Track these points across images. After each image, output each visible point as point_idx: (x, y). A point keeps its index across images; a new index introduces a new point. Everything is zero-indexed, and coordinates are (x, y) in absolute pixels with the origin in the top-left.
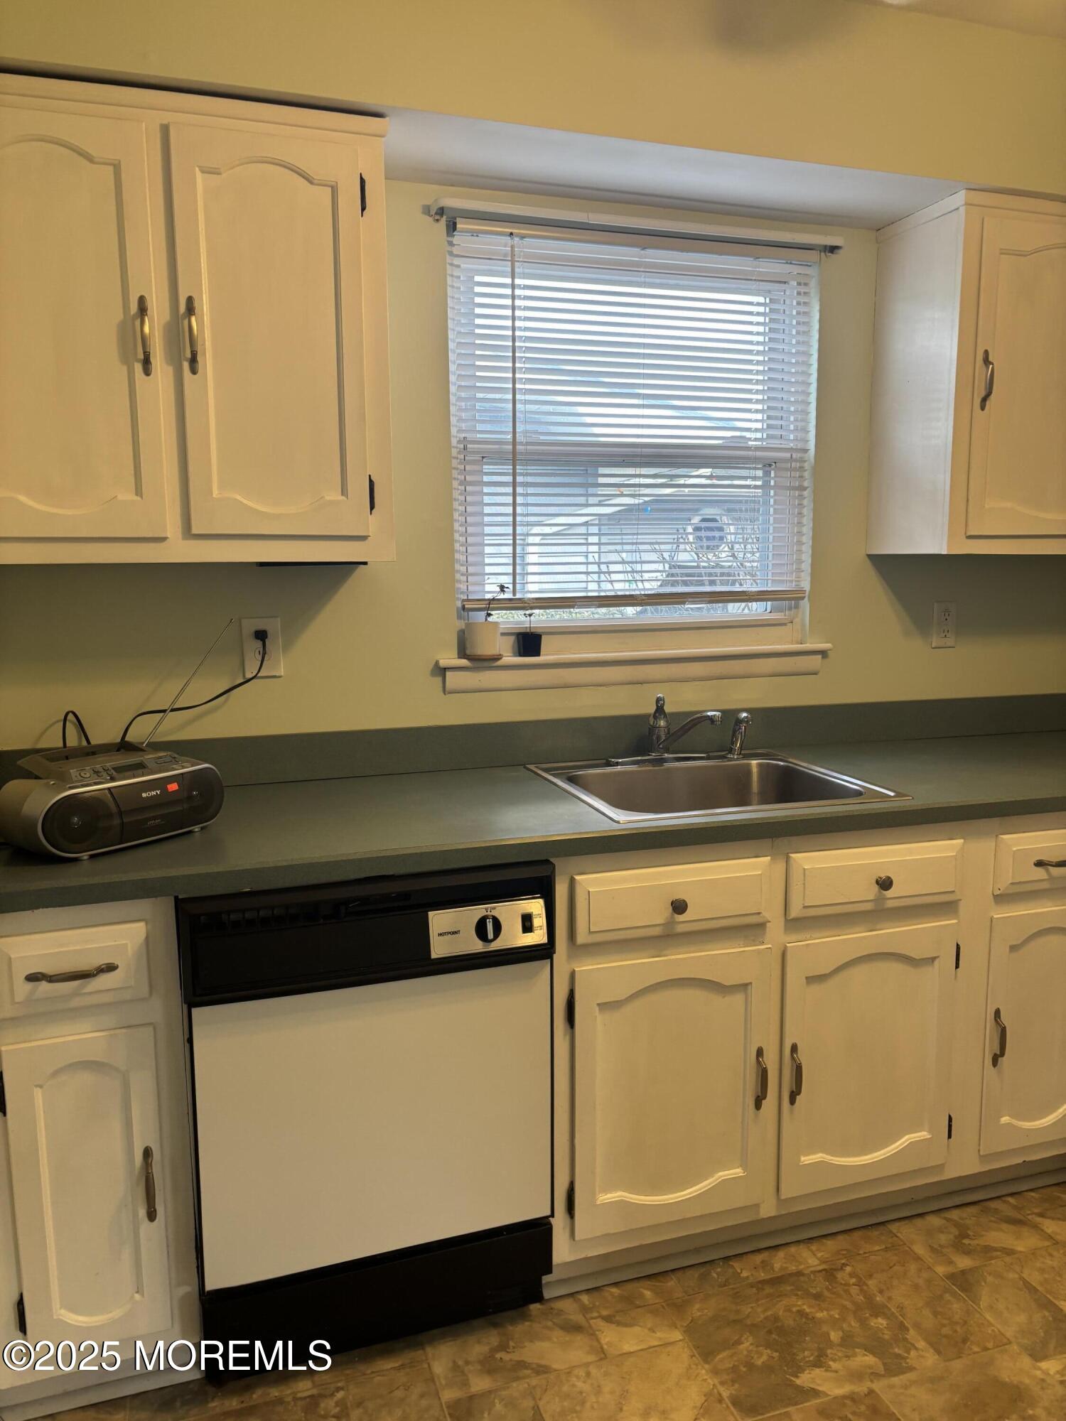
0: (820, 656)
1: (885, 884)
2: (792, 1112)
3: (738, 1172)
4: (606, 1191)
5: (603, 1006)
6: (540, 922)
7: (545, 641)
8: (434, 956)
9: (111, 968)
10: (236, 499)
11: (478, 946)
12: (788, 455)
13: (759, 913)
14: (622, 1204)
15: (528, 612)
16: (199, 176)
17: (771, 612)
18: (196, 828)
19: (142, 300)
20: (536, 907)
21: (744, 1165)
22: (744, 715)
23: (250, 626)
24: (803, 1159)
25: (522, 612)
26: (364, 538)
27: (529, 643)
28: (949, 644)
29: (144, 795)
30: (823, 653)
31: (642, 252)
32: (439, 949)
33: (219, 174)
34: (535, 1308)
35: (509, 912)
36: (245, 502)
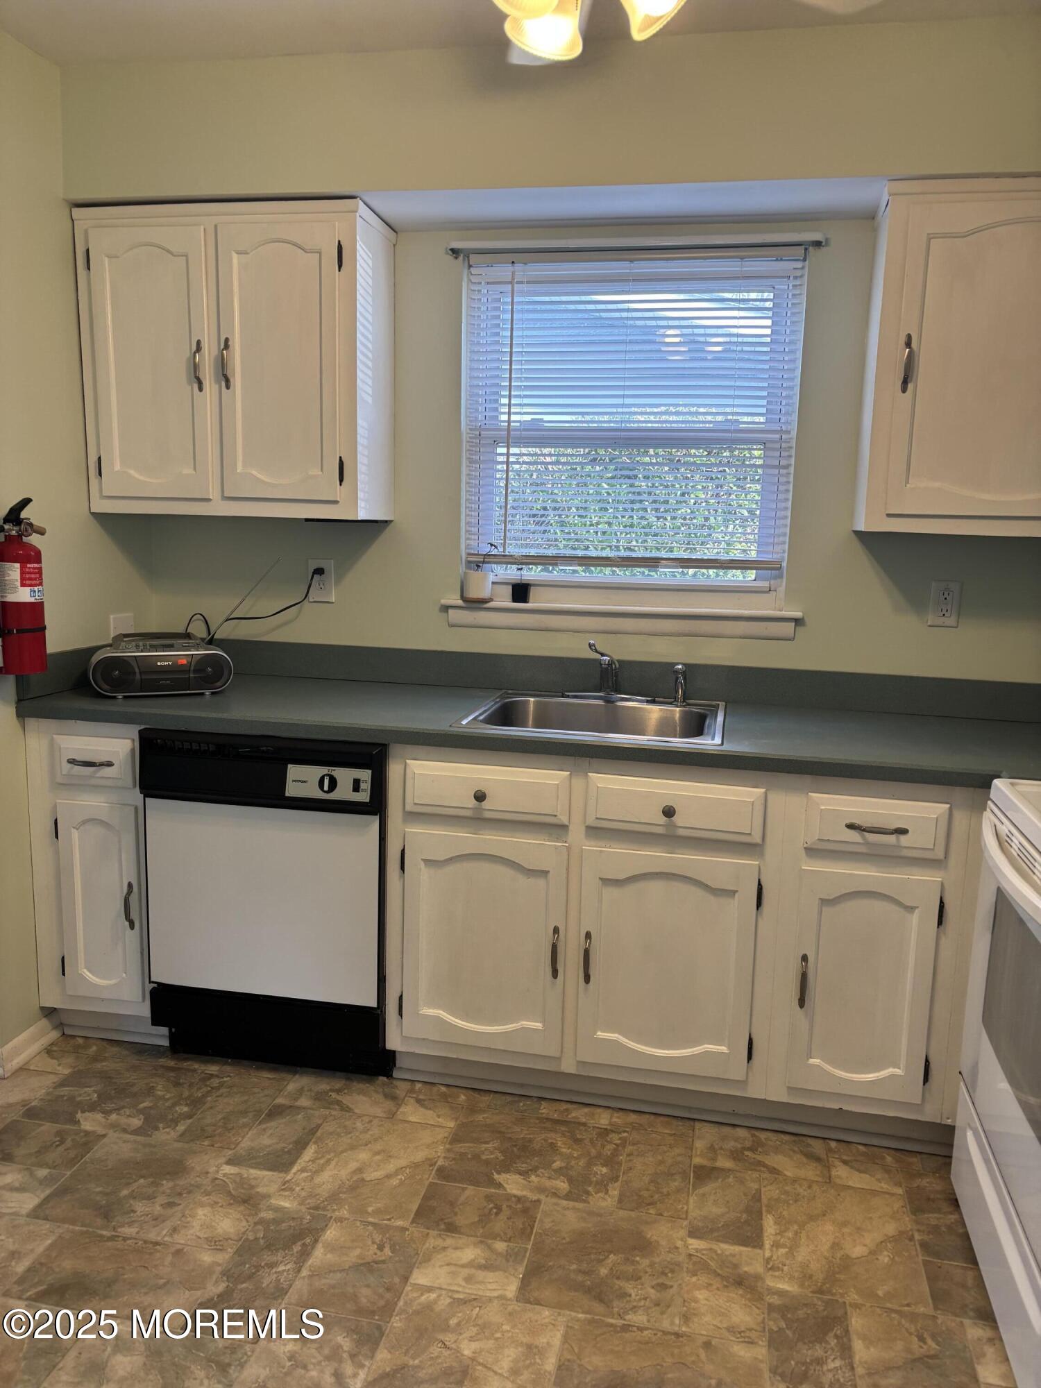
0: (793, 624)
1: (669, 812)
2: (586, 990)
3: (539, 1025)
4: (429, 1006)
5: (428, 862)
6: (366, 786)
7: (533, 592)
8: (287, 794)
9: (110, 764)
10: (252, 475)
11: (318, 794)
12: (778, 436)
13: (555, 816)
14: (438, 1019)
15: (520, 567)
16: (235, 256)
17: (755, 580)
18: (207, 692)
19: (199, 343)
20: (365, 775)
21: (544, 1022)
22: (680, 667)
23: (313, 565)
24: (599, 1033)
25: (514, 567)
26: (336, 502)
27: (521, 592)
28: (947, 623)
29: (159, 664)
30: (798, 622)
31: (632, 265)
32: (292, 790)
33: (248, 253)
34: (382, 1079)
35: (345, 776)
36: (259, 476)
